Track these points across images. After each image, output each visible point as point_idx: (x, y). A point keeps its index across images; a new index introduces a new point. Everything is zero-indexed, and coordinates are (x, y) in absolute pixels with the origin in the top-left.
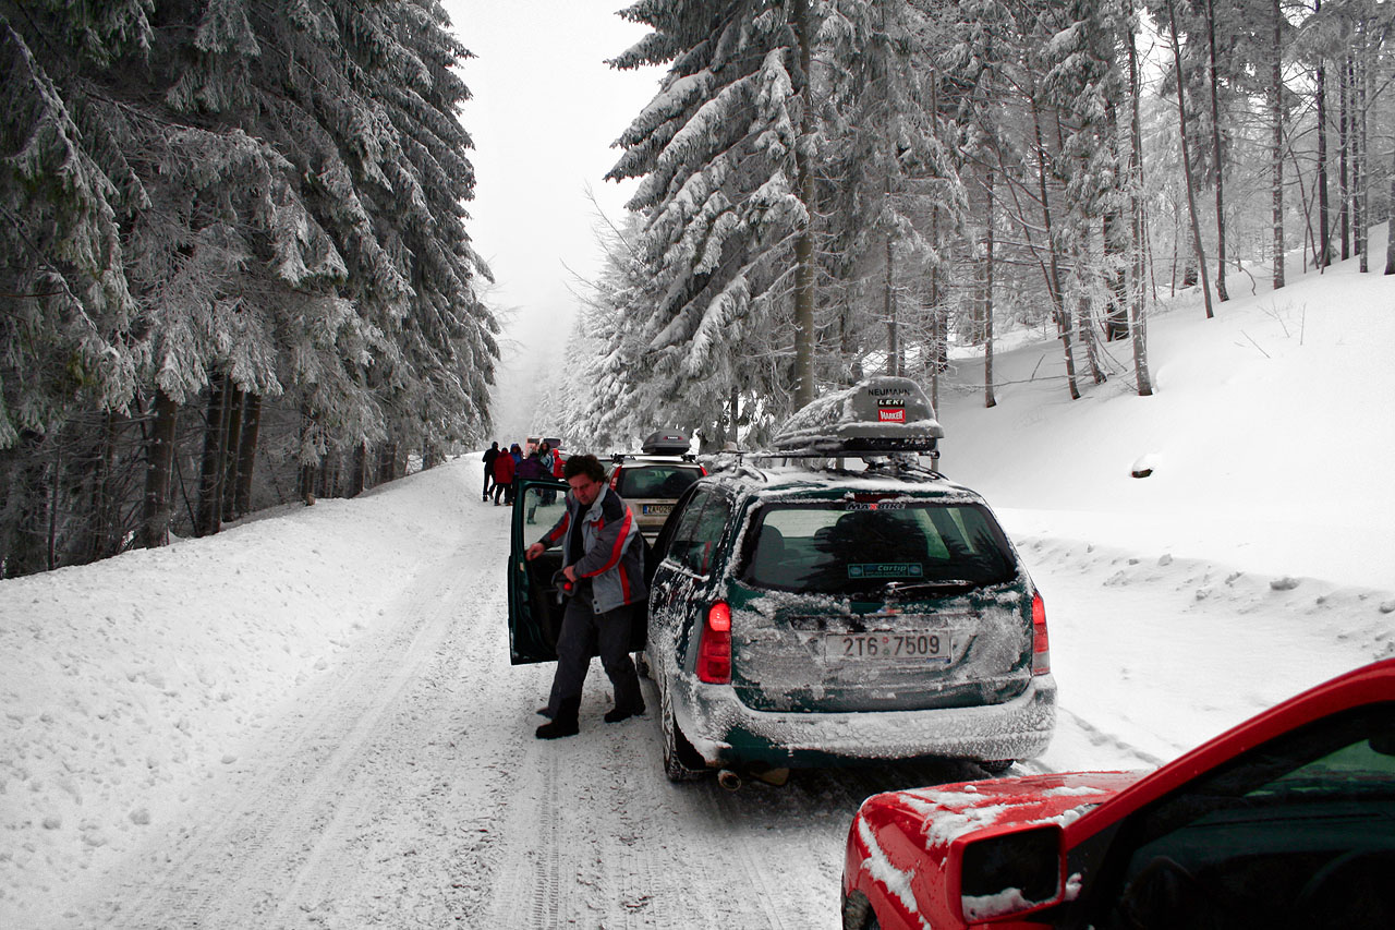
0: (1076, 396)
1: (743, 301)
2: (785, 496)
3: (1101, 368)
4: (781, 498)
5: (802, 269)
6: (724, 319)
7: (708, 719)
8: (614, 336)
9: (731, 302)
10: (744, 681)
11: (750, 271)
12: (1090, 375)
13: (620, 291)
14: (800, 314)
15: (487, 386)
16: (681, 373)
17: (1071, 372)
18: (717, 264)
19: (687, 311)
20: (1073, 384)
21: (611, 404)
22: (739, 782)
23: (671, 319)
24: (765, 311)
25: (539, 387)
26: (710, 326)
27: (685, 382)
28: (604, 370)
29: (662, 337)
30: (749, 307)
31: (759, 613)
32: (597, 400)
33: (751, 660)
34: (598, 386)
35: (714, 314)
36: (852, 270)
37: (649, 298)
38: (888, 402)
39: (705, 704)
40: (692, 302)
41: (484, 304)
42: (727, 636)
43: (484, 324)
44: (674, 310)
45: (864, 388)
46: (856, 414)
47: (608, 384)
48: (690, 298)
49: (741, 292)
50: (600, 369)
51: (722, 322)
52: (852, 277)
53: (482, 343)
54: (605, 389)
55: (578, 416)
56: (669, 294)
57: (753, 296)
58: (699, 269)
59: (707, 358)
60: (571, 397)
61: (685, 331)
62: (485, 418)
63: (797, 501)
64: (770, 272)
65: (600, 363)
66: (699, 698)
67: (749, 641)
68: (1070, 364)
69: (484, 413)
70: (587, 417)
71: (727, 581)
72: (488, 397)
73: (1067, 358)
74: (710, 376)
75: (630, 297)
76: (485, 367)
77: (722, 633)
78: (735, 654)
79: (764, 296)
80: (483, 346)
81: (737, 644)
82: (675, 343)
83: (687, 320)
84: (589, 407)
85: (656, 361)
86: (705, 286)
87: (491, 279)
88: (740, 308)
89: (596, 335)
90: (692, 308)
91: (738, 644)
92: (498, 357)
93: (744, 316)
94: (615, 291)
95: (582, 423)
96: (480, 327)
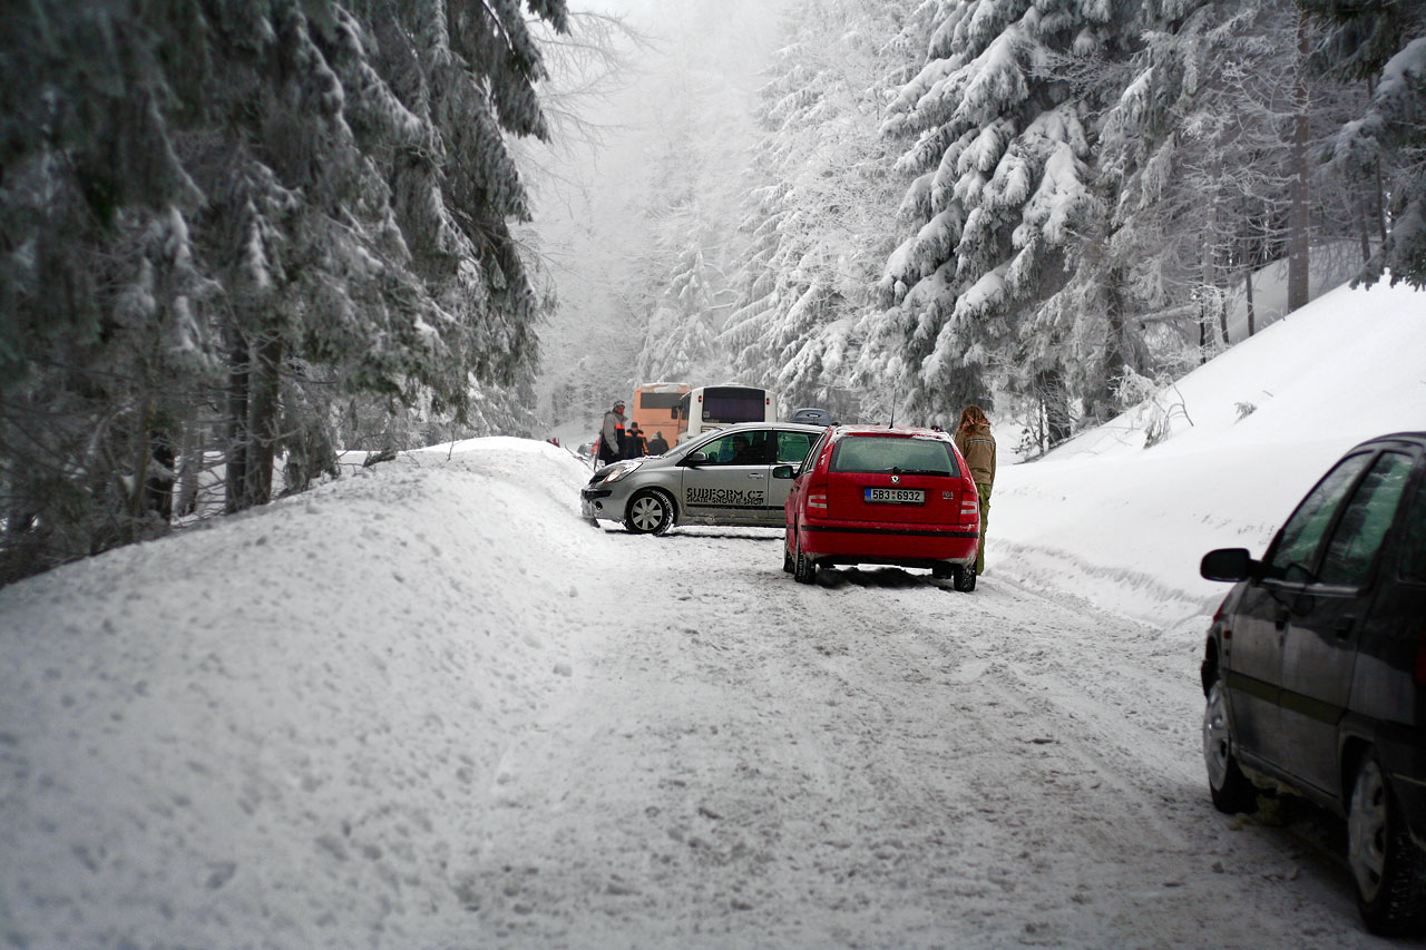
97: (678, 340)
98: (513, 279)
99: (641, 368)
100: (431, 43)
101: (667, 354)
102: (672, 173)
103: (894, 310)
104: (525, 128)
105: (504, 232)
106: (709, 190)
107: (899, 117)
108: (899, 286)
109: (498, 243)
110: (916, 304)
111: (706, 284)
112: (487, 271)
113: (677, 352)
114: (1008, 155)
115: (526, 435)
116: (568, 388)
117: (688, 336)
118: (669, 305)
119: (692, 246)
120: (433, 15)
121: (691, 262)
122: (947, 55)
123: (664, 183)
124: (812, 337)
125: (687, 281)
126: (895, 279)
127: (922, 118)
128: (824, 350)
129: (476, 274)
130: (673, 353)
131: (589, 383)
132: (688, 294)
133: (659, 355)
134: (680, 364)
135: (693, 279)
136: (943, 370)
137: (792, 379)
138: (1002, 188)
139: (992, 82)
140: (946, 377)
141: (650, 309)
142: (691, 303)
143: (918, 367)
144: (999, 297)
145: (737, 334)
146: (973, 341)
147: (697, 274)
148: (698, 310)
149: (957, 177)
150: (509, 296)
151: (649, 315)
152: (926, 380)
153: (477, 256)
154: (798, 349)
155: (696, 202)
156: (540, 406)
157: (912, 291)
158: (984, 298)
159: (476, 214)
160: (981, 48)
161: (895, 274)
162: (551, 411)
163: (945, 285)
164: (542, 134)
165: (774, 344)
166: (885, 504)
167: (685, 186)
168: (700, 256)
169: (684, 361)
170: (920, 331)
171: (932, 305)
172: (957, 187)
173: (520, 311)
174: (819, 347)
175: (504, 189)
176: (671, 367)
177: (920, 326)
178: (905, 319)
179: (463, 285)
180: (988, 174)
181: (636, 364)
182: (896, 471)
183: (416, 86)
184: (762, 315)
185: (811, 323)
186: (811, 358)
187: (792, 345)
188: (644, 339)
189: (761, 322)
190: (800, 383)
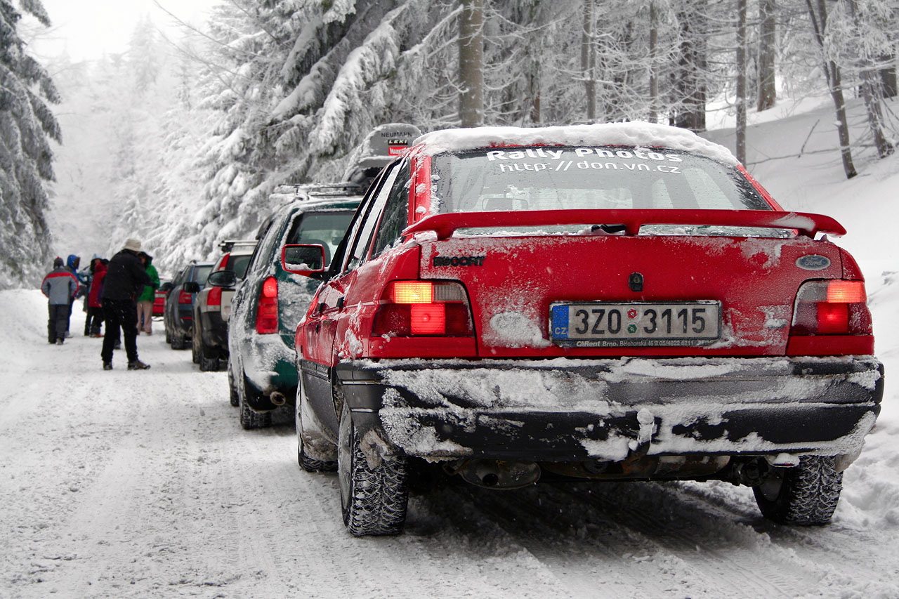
0: (851, 174)
1: (390, 56)
2: (317, 207)
3: (887, 135)
4: (314, 208)
5: (466, 13)
6: (364, 79)
7: (263, 357)
8: (236, 107)
9: (373, 57)
10: (287, 331)
11: (399, 17)
12: (872, 146)
13: (246, 36)
14: (466, 71)
15: (44, 183)
16: (312, 149)
17: (845, 141)
18: (353, 10)
19: (319, 69)
20: (847, 158)
21: (234, 207)
22: (284, 400)
23: (298, 80)
24: (417, 69)
25: (121, 188)
26: (345, 88)
27: (315, 161)
28: (221, 158)
29: (288, 103)
30: (398, 63)
31: (296, 283)
32: (212, 204)
33: (291, 316)
34: (213, 182)
35: (351, 73)
36: (539, 11)
37: (282, 49)
38: (396, 142)
39: (260, 346)
40: (325, 58)
41: (35, 58)
42: (275, 300)
43: (36, 89)
44: (302, 68)
45: (378, 132)
46: (372, 151)
47: (228, 179)
48: (323, 52)
49: (386, 45)
50: (215, 157)
51: (362, 83)
52: (540, 21)
53: (33, 117)
54: (224, 187)
55: (183, 232)
56: (297, 48)
57: (403, 48)
58: (330, 16)
59: (342, 129)
60: (171, 203)
61: (317, 95)
62: (40, 230)
63: (325, 210)
64: (424, 18)
65: (215, 148)
66: (257, 344)
67: (290, 303)
68: (843, 130)
69: (40, 222)
70: (196, 231)
71: (276, 264)
72: (45, 200)
73: (839, 123)
74: (346, 153)
75: (258, 45)
76: (39, 154)
77: (272, 298)
78: (280, 312)
79: (416, 49)
80: (35, 123)
81: (281, 305)
82: (304, 112)
83: (318, 82)
84: (199, 216)
85: (279, 134)
86: (342, 36)
87: (45, 20)
88: (385, 66)
89: (208, 106)
90: (325, 66)
91: (283, 305)
92: (57, 137)
93: (391, 76)
94: (236, 37)
95: (190, 241)
96: (29, 93)
100: (16, 152)
102: (123, 160)
103: (197, 236)
104: (49, 178)
105: (41, 214)
106: (141, 169)
107: (200, 159)
108: (199, 226)
109: (39, 218)
110: (206, 233)
111: (141, 216)
112: (35, 227)
114: (238, 177)
118: (122, 226)
119: (134, 197)
120: (16, 143)
121: (133, 205)
122: (218, 134)
123: (120, 164)
124: (180, 244)
125: (131, 215)
126: (198, 223)
127: (208, 160)
128: (185, 250)
129: (31, 229)
132: (132, 222)
135: (134, 214)
138: (235, 189)
139: (232, 148)
141: (113, 228)
142: (133, 226)
144: (235, 230)
145: (151, 242)
147: (137, 211)
148: (137, 229)
149: (220, 184)
150: (43, 236)
153: (32, 222)
154: (174, 249)
155: (134, 175)
157: (204, 228)
159: (32, 208)
160: (230, 133)
161: (198, 221)
163: (217, 225)
164: (54, 180)
167: (130, 166)
168: (138, 202)
170: (207, 244)
172: (219, 188)
174: (183, 249)
175: (42, 200)
178: (202, 240)
179: (27, 232)
180: (230, 183)
183: (10, 166)
184: (162, 234)
185: (180, 238)
186: (179, 254)
187: (172, 248)
188: (110, 244)
189: (161, 237)
190: (175, 265)
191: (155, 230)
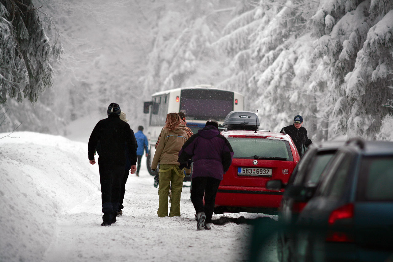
97: (185, 41)
98: (35, 33)
99: (151, 68)
101: (175, 54)
103: (325, 38)
108: (328, 18)
109: (25, 9)
110: (342, 33)
112: (16, 29)
113: (185, 52)
115: (44, 130)
116: (84, 84)
117: (194, 37)
124: (287, 48)
126: (326, 13)
129: (9, 30)
130: (181, 53)
131: (103, 80)
133: (168, 55)
134: (187, 63)
136: (360, 84)
137: (269, 83)
140: (362, 89)
143: (342, 81)
145: (232, 41)
146: (380, 61)
148: (204, 13)
150: (31, 43)
151: (159, 18)
152: (348, 91)
154: (275, 58)
156: (57, 102)
157: (338, 23)
158: (387, 30)
161: (326, 9)
162: (68, 107)
163: (364, 18)
165: (259, 51)
166: (250, 176)
169: (190, 61)
170: (344, 54)
171: (353, 34)
173: (38, 53)
174: (292, 56)
176: (178, 66)
177: (344, 50)
178: (333, 45)
181: (146, 63)
182: (256, 158)
184: (252, 25)
185: (286, 36)
186: (285, 66)
187: (271, 53)
188: (154, 40)
189: (250, 31)
190: (276, 87)
191: (237, 18)
